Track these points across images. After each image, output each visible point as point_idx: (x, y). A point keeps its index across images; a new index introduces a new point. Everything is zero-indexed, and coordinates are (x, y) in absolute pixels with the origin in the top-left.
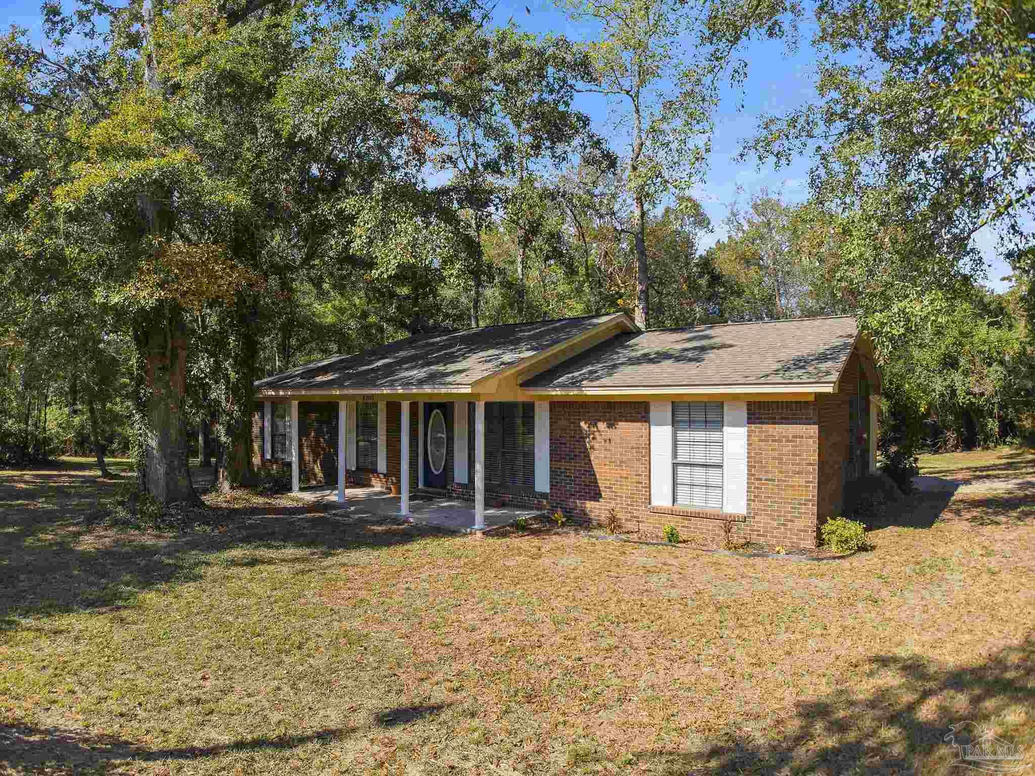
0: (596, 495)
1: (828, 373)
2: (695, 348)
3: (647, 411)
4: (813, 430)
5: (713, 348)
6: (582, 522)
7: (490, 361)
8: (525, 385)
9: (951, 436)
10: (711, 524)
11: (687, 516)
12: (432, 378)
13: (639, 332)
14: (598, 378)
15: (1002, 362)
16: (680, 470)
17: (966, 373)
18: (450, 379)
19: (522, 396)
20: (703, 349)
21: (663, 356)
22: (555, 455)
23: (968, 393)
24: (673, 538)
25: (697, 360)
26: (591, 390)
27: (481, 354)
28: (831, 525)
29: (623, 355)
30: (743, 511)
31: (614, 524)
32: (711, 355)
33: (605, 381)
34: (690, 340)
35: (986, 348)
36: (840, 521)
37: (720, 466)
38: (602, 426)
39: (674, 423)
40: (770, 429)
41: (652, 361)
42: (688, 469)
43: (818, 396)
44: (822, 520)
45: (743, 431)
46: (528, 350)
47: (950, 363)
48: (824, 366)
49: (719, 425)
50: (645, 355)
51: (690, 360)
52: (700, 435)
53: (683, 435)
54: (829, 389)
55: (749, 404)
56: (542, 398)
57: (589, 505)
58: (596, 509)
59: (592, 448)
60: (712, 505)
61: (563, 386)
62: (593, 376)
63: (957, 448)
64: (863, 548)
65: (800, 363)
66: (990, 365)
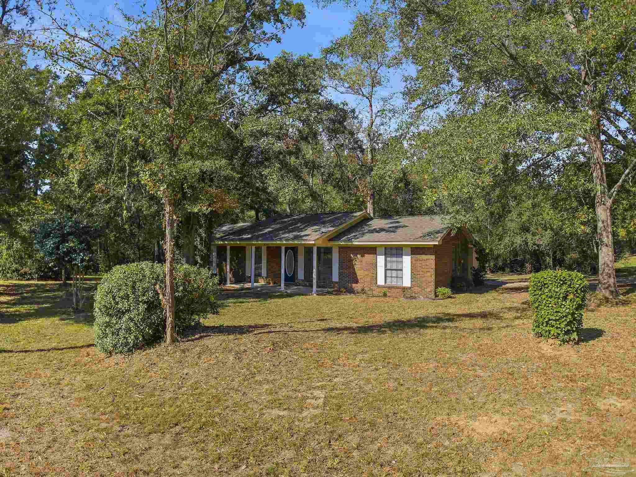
0: (357, 282)
1: (437, 238)
2: (393, 227)
3: (376, 250)
4: (433, 257)
5: (400, 227)
6: (351, 291)
7: (317, 231)
8: (330, 240)
9: (528, 266)
10: (398, 290)
11: (390, 288)
12: (296, 238)
13: (372, 219)
14: (358, 238)
15: (552, 229)
16: (388, 272)
17: (534, 234)
18: (304, 238)
19: (330, 244)
20: (397, 227)
21: (382, 230)
22: (341, 267)
23: (535, 244)
24: (385, 295)
25: (394, 232)
26: (356, 243)
27: (312, 228)
28: (439, 289)
29: (366, 228)
30: (410, 286)
31: (363, 291)
32: (399, 230)
33: (361, 239)
34: (391, 223)
35: (543, 222)
36: (443, 288)
37: (402, 270)
38: (359, 256)
39: (385, 254)
40: (418, 257)
41: (377, 232)
42: (390, 271)
43: (434, 245)
44: (436, 287)
45: (409, 258)
46: (331, 227)
47: (525, 229)
48: (437, 235)
49: (401, 255)
50: (375, 229)
51: (392, 232)
52: (394, 259)
53: (388, 259)
54: (437, 243)
55: (411, 248)
56: (336, 245)
57: (354, 285)
58: (357, 287)
59: (355, 264)
60: (399, 284)
61: (344, 241)
62: (355, 237)
63: (531, 272)
64: (451, 297)
65: (429, 234)
66: (546, 231)
